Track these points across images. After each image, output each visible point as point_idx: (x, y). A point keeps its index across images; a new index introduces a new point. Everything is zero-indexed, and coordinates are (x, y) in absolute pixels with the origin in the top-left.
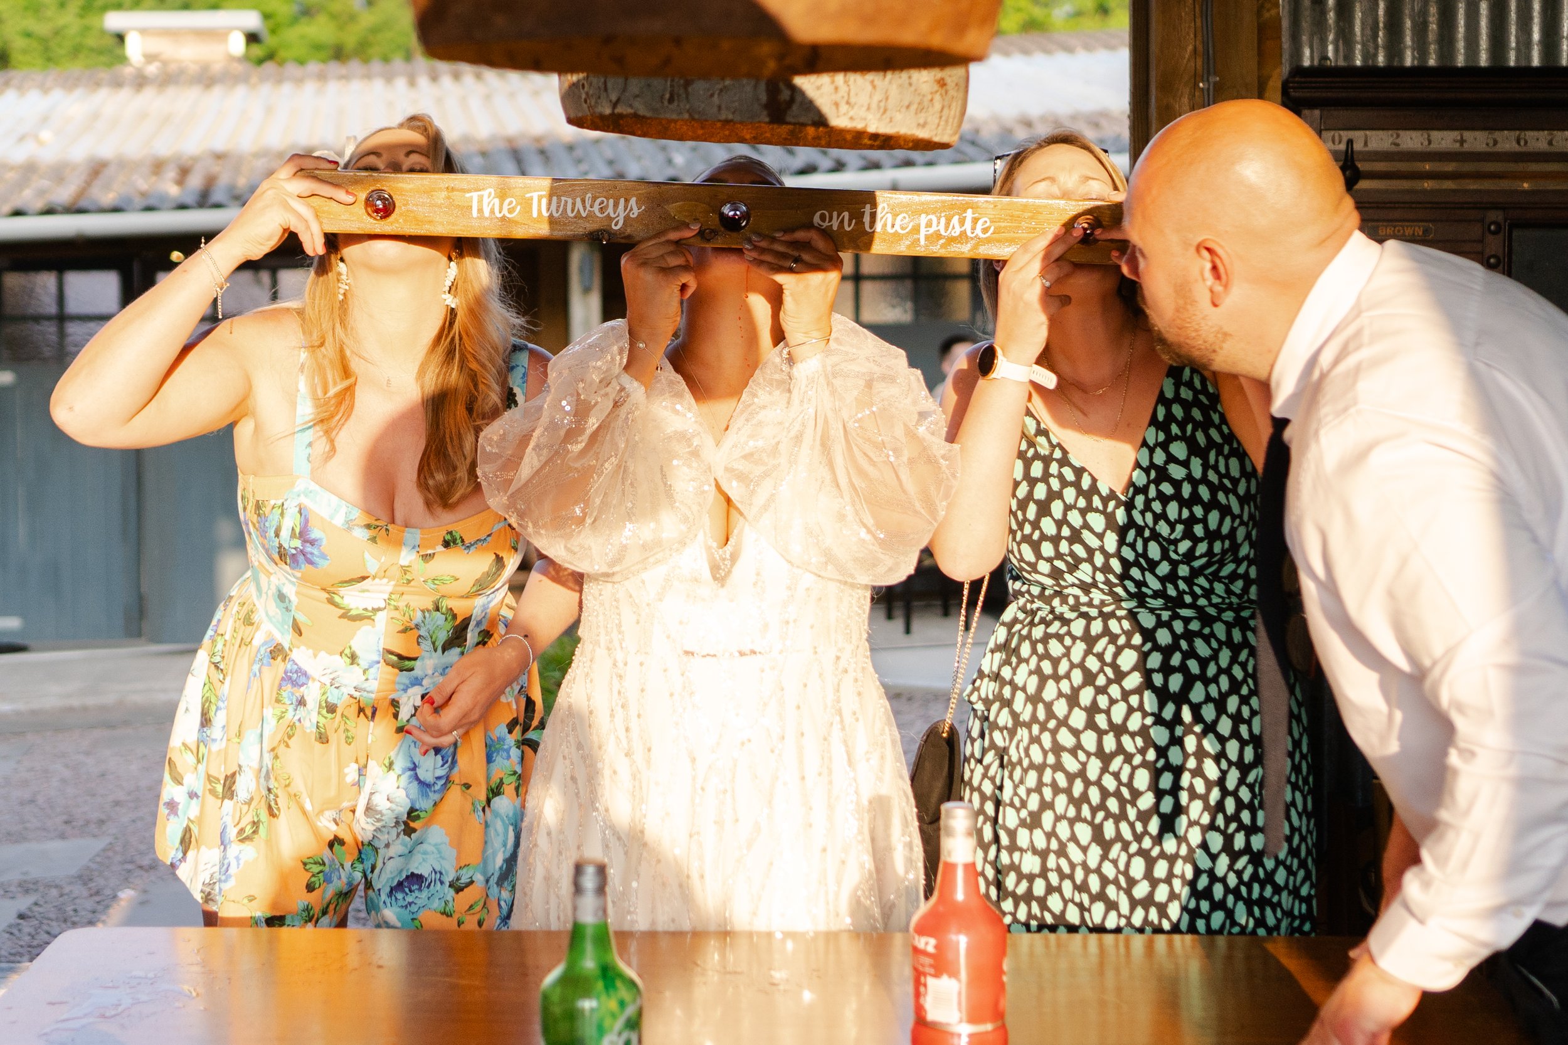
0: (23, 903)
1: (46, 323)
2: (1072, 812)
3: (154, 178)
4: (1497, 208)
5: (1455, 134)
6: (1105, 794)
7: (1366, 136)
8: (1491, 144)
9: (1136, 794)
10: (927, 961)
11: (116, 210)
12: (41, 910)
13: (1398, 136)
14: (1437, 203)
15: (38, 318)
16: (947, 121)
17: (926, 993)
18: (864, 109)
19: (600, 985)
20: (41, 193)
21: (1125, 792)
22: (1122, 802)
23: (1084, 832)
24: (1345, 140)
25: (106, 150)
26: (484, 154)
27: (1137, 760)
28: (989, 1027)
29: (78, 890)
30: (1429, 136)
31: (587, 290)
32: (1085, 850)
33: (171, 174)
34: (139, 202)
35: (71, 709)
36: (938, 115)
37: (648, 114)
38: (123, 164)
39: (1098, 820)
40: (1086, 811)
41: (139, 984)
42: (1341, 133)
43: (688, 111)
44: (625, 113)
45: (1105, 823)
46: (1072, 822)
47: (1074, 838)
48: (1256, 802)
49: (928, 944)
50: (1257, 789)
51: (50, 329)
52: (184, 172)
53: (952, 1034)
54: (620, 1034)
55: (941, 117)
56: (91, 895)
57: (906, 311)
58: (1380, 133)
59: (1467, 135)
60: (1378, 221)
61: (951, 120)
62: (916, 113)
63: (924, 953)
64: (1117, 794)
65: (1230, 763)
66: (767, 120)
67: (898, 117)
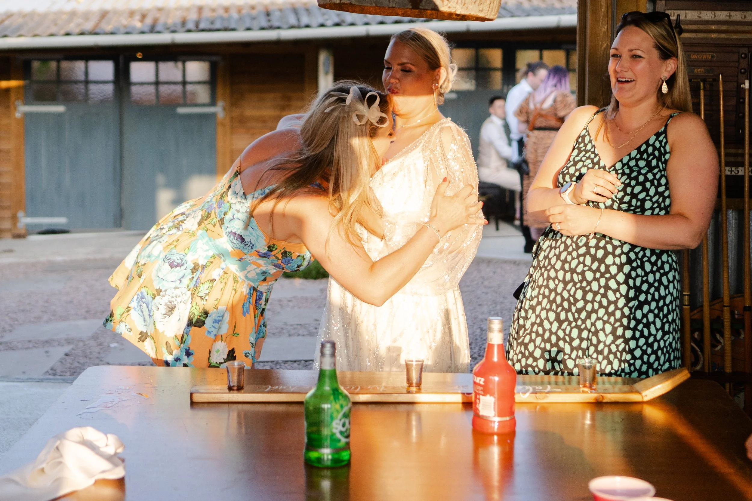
0: (67, 349)
1: (80, 84)
2: (548, 307)
3: (130, 19)
4: (745, 47)
5: (727, 13)
6: (563, 299)
7: (686, 13)
8: (743, 17)
9: (576, 301)
10: (480, 388)
11: (112, 33)
12: (75, 352)
13: (701, 13)
14: (718, 44)
15: (76, 82)
16: (492, 9)
17: (479, 403)
18: (455, 3)
19: (332, 397)
20: (79, 25)
21: (572, 299)
22: (570, 304)
23: (552, 316)
24: (676, 15)
25: (108, 6)
26: (281, 10)
27: (578, 285)
28: (508, 418)
29: (92, 343)
30: (715, 13)
31: (327, 73)
32: (551, 323)
33: (138, 17)
34: (123, 30)
35: (89, 260)
36: (488, 6)
37: (357, 4)
38: (116, 12)
39: (558, 311)
40: (554, 307)
41: (122, 392)
42: (675, 11)
43: (375, 2)
44: (346, 2)
45: (561, 313)
46: (548, 311)
47: (547, 318)
48: (632, 316)
49: (481, 380)
50: (633, 310)
51: (82, 87)
52: (144, 17)
53: (491, 422)
54: (340, 420)
55: (489, 7)
56: (98, 346)
57: (472, 85)
58: (692, 12)
59: (732, 13)
60: (690, 52)
61: (494, 9)
62: (479, 5)
63: (479, 384)
64: (568, 300)
65: (621, 295)
66: (411, 7)
67: (471, 7)
